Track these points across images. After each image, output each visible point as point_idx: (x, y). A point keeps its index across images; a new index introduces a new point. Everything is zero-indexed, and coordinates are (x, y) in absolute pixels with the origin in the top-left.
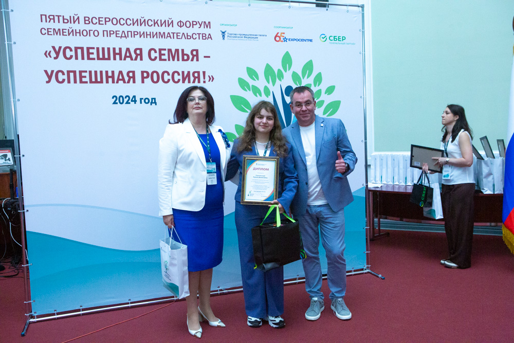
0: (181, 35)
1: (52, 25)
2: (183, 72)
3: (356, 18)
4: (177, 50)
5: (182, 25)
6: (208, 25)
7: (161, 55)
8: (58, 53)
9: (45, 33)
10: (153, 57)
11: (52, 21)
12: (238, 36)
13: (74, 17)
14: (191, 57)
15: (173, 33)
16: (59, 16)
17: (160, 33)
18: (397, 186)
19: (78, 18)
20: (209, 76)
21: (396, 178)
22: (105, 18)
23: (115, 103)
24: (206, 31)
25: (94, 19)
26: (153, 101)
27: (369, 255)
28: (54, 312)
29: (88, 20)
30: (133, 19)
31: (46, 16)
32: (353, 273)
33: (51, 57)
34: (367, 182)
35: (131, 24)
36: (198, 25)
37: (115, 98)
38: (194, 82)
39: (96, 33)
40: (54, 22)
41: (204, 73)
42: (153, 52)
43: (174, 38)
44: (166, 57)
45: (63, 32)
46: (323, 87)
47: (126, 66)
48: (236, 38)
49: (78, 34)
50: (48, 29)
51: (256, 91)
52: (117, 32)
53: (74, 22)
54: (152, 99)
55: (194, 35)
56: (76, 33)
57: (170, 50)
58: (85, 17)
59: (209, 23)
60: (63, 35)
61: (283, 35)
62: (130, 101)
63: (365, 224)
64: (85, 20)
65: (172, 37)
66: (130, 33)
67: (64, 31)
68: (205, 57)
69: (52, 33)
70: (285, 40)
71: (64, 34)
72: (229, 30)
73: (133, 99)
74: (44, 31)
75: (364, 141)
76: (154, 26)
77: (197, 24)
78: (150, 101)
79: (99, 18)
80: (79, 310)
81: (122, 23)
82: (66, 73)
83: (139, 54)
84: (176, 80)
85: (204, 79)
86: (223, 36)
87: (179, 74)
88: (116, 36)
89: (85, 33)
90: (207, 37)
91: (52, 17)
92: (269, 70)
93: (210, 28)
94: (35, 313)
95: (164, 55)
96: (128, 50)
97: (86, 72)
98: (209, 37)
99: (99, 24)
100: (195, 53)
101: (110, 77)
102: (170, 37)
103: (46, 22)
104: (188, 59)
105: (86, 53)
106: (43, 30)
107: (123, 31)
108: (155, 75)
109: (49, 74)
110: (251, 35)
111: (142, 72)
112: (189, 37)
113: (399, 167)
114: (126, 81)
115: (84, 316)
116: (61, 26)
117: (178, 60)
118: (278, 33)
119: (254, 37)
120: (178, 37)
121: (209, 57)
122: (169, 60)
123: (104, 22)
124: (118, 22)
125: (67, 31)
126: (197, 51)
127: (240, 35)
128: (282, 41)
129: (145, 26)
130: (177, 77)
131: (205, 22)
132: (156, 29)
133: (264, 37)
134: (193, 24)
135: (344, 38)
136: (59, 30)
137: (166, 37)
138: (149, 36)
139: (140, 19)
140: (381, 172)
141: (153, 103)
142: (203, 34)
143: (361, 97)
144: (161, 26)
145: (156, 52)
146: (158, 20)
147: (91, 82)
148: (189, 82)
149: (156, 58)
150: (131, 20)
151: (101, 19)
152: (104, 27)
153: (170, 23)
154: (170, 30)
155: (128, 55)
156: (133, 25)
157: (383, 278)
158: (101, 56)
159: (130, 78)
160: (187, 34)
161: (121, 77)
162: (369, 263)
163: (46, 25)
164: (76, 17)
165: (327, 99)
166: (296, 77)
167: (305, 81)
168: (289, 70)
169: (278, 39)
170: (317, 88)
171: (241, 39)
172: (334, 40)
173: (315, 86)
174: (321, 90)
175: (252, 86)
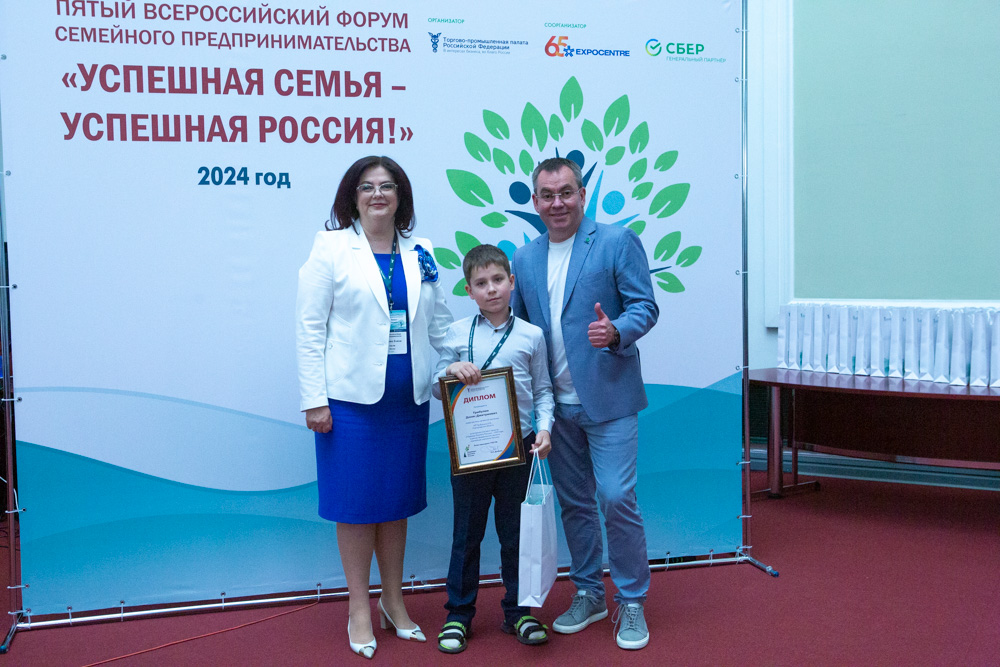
0: (344, 41)
1: (78, 21)
2: (347, 120)
3: (728, 4)
4: (335, 74)
5: (347, 20)
6: (402, 20)
7: (301, 83)
8: (89, 79)
9: (66, 38)
10: (285, 88)
11: (80, 12)
12: (467, 43)
13: (123, 4)
14: (364, 87)
15: (329, 38)
16: (93, 3)
17: (300, 37)
18: (835, 376)
19: (133, 6)
20: (402, 129)
21: (832, 358)
22: (188, 7)
23: (203, 182)
24: (399, 34)
25: (165, 8)
26: (284, 180)
27: (749, 522)
28: (67, 611)
29: (151, 12)
30: (245, 9)
31: (67, 2)
32: (712, 561)
33: (75, 86)
34: (746, 362)
35: (240, 19)
36: (381, 20)
37: (204, 172)
38: (370, 140)
39: (168, 38)
40: (84, 14)
41: (392, 121)
42: (284, 77)
43: (329, 48)
44: (312, 88)
45: (101, 35)
46: (651, 153)
47: (227, 105)
48: (463, 49)
49: (131, 40)
50: (71, 29)
51: (502, 161)
52: (212, 36)
53: (124, 15)
54: (281, 175)
55: (372, 41)
56: (127, 36)
57: (320, 74)
59: (405, 15)
60: (101, 41)
61: (563, 41)
62: (235, 179)
63: (740, 454)
64: (146, 11)
65: (326, 46)
66: (237, 38)
67: (104, 32)
68: (394, 88)
69: (79, 37)
70: (569, 52)
71: (104, 38)
72: (447, 31)
73: (242, 176)
74: (62, 34)
75: (741, 272)
76: (289, 23)
77: (378, 18)
78: (278, 180)
79: (175, 6)
80: (117, 610)
81: (222, 17)
82: (105, 119)
83: (255, 79)
84: (332, 136)
85: (392, 134)
86: (435, 44)
87: (338, 124)
88: (210, 44)
89: (145, 37)
90: (399, 45)
91: (79, 5)
92: (531, 118)
93: (406, 27)
94: (29, 610)
95: (308, 83)
96: (233, 72)
97: (146, 117)
98: (405, 45)
99: (175, 18)
100: (372, 79)
101: (195, 129)
102: (322, 45)
103: (68, 14)
104: (358, 93)
105: (147, 79)
106: (61, 30)
107: (224, 34)
108: (288, 125)
109: (72, 121)
110: (494, 42)
111: (261, 118)
112: (361, 47)
113: (839, 333)
114: (229, 136)
115: (128, 623)
116: (98, 22)
117: (338, 94)
118: (553, 38)
119: (502, 46)
120: (339, 46)
121: (403, 88)
122: (318, 94)
123: (184, 15)
124: (215, 14)
125: (109, 33)
126: (378, 75)
127: (471, 41)
128: (562, 55)
129: (270, 22)
130: (333, 131)
131: (395, 15)
132: (291, 30)
133: (524, 45)
134: (370, 18)
135: (700, 48)
136: (94, 30)
137: (313, 46)
138: (277, 45)
139: (260, 9)
140: (800, 343)
141: (284, 183)
142: (390, 40)
143: (736, 177)
144: (303, 23)
145: (290, 77)
146: (297, 10)
147: (156, 138)
148: (360, 140)
149: (291, 89)
150: (240, 11)
151: (178, 9)
152: (185, 26)
153: (322, 18)
154: (321, 30)
155: (233, 82)
156: (245, 21)
157: (775, 573)
158: (177, 85)
159: (235, 130)
160: (358, 39)
161: (217, 130)
162: (749, 541)
163: (68, 21)
164: (128, 5)
165: (660, 180)
166: (590, 133)
167: (611, 141)
168: (575, 117)
169: (552, 49)
170: (638, 156)
171: (473, 49)
172: (678, 52)
173: (633, 151)
174: (645, 160)
175: (495, 149)
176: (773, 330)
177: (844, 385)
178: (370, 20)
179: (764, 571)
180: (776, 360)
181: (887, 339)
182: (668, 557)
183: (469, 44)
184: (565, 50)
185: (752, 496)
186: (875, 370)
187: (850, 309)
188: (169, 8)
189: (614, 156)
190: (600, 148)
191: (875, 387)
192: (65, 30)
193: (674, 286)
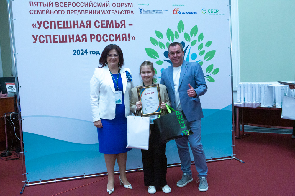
0: (114, 12)
1: (36, 8)
2: (116, 35)
4: (112, 21)
5: (115, 5)
6: (131, 5)
7: (102, 24)
8: (40, 25)
10: (97, 26)
11: (36, 5)
12: (150, 11)
13: (49, 3)
14: (121, 25)
15: (110, 11)
16: (40, 3)
17: (101, 11)
18: (255, 104)
20: (132, 37)
21: (254, 99)
22: (68, 3)
23: (74, 54)
24: (130, 9)
25: (61, 3)
26: (98, 53)
27: (234, 148)
28: (39, 180)
29: (58, 5)
30: (85, 3)
31: (33, 2)
32: (224, 159)
33: (36, 27)
34: (233, 101)
35: (84, 6)
37: (74, 51)
38: (123, 40)
39: (63, 12)
40: (38, 6)
41: (129, 35)
42: (97, 23)
44: (105, 25)
45: (43, 12)
46: (204, 42)
47: (81, 31)
48: (149, 13)
49: (52, 13)
50: (34, 10)
51: (161, 45)
52: (76, 11)
53: (50, 6)
54: (97, 51)
55: (122, 11)
57: (108, 21)
58: (56, 3)
59: (132, 3)
60: (43, 14)
61: (178, 10)
62: (84, 53)
63: (232, 128)
64: (56, 4)
65: (109, 13)
66: (83, 11)
67: (44, 11)
68: (129, 25)
69: (37, 13)
70: (180, 13)
71: (44, 13)
72: (144, 8)
73: (86, 52)
74: (32, 12)
75: (231, 76)
76: (98, 7)
77: (124, 5)
78: (96, 53)
79: (64, 3)
80: (54, 180)
81: (78, 6)
82: (45, 37)
83: (89, 24)
84: (112, 39)
85: (129, 38)
86: (141, 12)
87: (113, 36)
88: (75, 14)
89: (56, 12)
90: (130, 12)
91: (36, 3)
92: (169, 32)
93: (132, 7)
94: (29, 180)
95: (104, 24)
96: (82, 21)
97: (57, 36)
98: (132, 12)
99: (65, 6)
100: (123, 23)
101: (71, 39)
102: (108, 13)
103: (33, 6)
104: (119, 27)
105: (57, 24)
107: (79, 11)
108: (99, 37)
109: (35, 38)
110: (158, 10)
111: (91, 35)
112: (119, 13)
113: (255, 92)
114: (81, 40)
115: (57, 183)
116: (42, 8)
117: (113, 27)
118: (175, 9)
119: (160, 12)
120: (113, 13)
121: (132, 25)
122: (107, 27)
123: (67, 5)
124: (76, 5)
125: (45, 11)
126: (124, 21)
127: (151, 10)
128: (178, 14)
129: (92, 7)
131: (129, 3)
132: (99, 9)
133: (167, 11)
135: (217, 11)
136: (41, 10)
137: (105, 13)
138: (94, 13)
139: (89, 3)
140: (244, 95)
141: (98, 54)
142: (128, 11)
143: (229, 48)
144: (102, 6)
145: (99, 22)
146: (100, 3)
147: (60, 42)
148: (120, 40)
149: (99, 26)
150: (83, 4)
151: (65, 4)
152: (68, 8)
153: (107, 5)
154: (107, 9)
155: (82, 25)
156: (85, 6)
157: (243, 162)
158: (66, 26)
159: (83, 39)
160: (118, 11)
161: (78, 39)
162: (235, 153)
163: (33, 8)
164: (51, 3)
165: (207, 50)
166: (187, 36)
167: (193, 39)
168: (182, 32)
169: (175, 12)
170: (200, 43)
171: (152, 13)
172: (211, 12)
173: (199, 41)
174: (203, 44)
175: (159, 42)
176: (236, 91)
177: (257, 107)
178: (122, 5)
179: (240, 161)
182: (212, 158)
183: (151, 11)
184: (178, 12)
187: (259, 85)
188: (63, 3)
189: (194, 43)
190: (189, 41)
193: (212, 80)
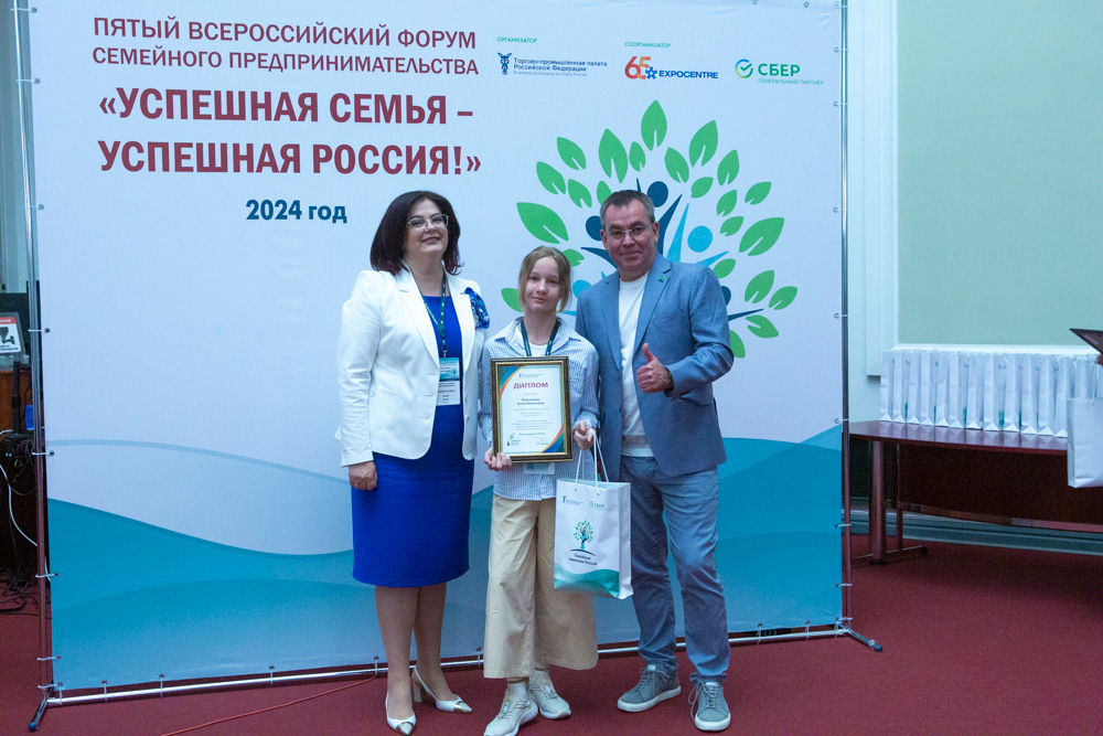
0: (406, 63)
1: (119, 41)
2: (409, 149)
3: (826, 21)
4: (396, 99)
5: (409, 39)
6: (469, 40)
7: (359, 108)
8: (129, 104)
9: (104, 60)
10: (341, 114)
11: (119, 31)
12: (539, 65)
13: (166, 23)
14: (428, 113)
15: (389, 59)
16: (134, 22)
17: (358, 58)
18: (944, 430)
19: (177, 25)
20: (469, 158)
22: (236, 26)
23: (252, 216)
24: (465, 54)
25: (211, 27)
26: (340, 215)
27: (849, 592)
28: (101, 686)
29: (197, 30)
30: (298, 28)
31: (106, 20)
32: (808, 634)
33: (113, 112)
34: (846, 414)
35: (293, 38)
36: (446, 40)
37: (253, 206)
38: (433, 171)
39: (215, 60)
40: (124, 35)
41: (458, 150)
42: (340, 102)
43: (389, 70)
44: (371, 114)
45: (142, 57)
46: (742, 185)
47: (278, 133)
48: (535, 71)
49: (175, 62)
50: (109, 50)
51: (578, 193)
52: (263, 58)
53: (167, 35)
54: (337, 208)
56: (171, 58)
57: (380, 99)
58: (191, 24)
59: (472, 34)
60: (142, 63)
61: (645, 62)
62: (286, 213)
63: (839, 517)
64: (191, 31)
65: (385, 67)
66: (290, 59)
67: (145, 54)
68: (460, 114)
69: (118, 59)
70: (651, 73)
71: (145, 60)
73: (295, 209)
74: (100, 55)
75: (840, 315)
76: (346, 43)
77: (443, 38)
78: (333, 214)
79: (222, 25)
80: (155, 685)
81: (273, 37)
82: (145, 148)
83: (309, 104)
84: (393, 166)
85: (458, 164)
86: (505, 66)
87: (399, 154)
88: (260, 67)
89: (190, 59)
90: (466, 67)
91: (118, 24)
92: (609, 145)
93: (474, 47)
94: (61, 684)
95: (367, 108)
96: (285, 96)
97: (190, 145)
98: (472, 67)
99: (223, 38)
100: (437, 104)
101: (243, 158)
102: (381, 67)
103: (107, 34)
104: (420, 119)
105: (191, 104)
106: (99, 52)
107: (276, 55)
108: (345, 154)
109: (110, 150)
110: (569, 63)
111: (315, 146)
112: (424, 68)
114: (280, 166)
115: (167, 699)
116: (139, 43)
117: (399, 120)
118: (634, 58)
119: (578, 67)
120: (400, 68)
121: (470, 114)
122: (378, 120)
123: (232, 35)
124: (265, 33)
125: (151, 54)
126: (442, 99)
127: (544, 62)
128: (644, 77)
129: (325, 42)
130: (394, 160)
131: (462, 34)
132: (349, 50)
133: (602, 67)
134: (434, 38)
135: (795, 69)
137: (372, 68)
138: (332, 66)
139: (315, 28)
140: (905, 392)
141: (339, 218)
142: (456, 61)
143: (835, 210)
144: (362, 43)
145: (347, 101)
146: (354, 29)
147: (201, 168)
148: (423, 171)
149: (347, 115)
150: (292, 30)
151: (226, 28)
152: (233, 46)
153: (382, 37)
154: (381, 51)
155: (285, 108)
156: (298, 41)
157: (878, 647)
158: (224, 111)
159: (287, 160)
160: (421, 60)
161: (267, 159)
162: (849, 611)
163: (107, 42)
164: (171, 24)
165: (751, 214)
166: (675, 163)
167: (697, 172)
168: (658, 145)
169: (633, 71)
170: (727, 188)
171: (546, 71)
172: (771, 74)
173: (721, 183)
174: (734, 192)
175: (570, 180)
176: (875, 379)
177: (954, 440)
178: (434, 40)
179: (866, 645)
180: (879, 412)
181: (1002, 389)
182: (760, 629)
183: (542, 65)
184: (647, 72)
185: (852, 561)
186: (988, 423)
187: (961, 357)
188: (216, 27)
189: (701, 188)
190: (685, 179)
191: (989, 442)
192: (104, 52)
193: (766, 330)
